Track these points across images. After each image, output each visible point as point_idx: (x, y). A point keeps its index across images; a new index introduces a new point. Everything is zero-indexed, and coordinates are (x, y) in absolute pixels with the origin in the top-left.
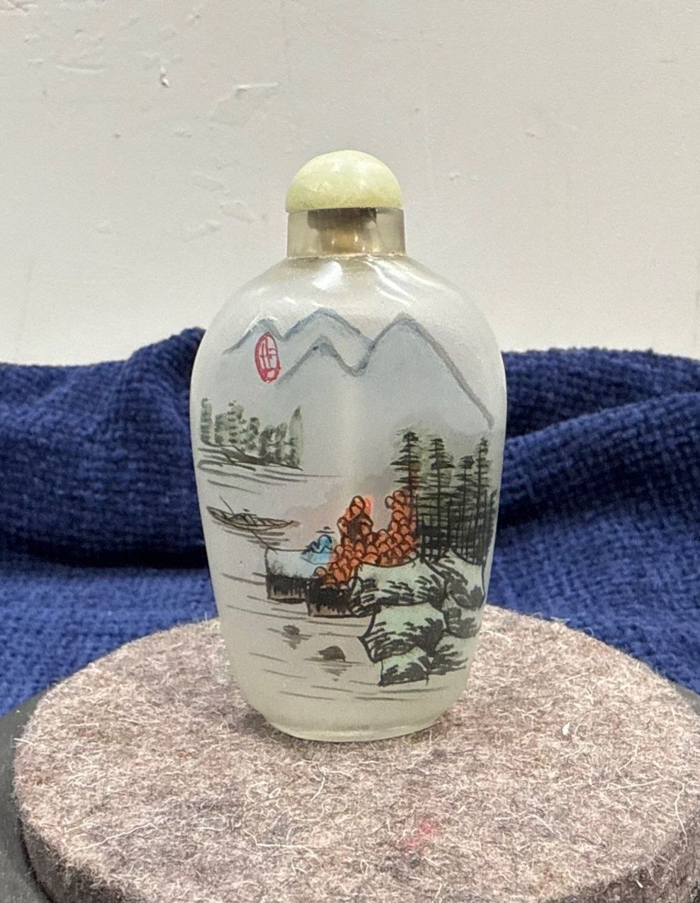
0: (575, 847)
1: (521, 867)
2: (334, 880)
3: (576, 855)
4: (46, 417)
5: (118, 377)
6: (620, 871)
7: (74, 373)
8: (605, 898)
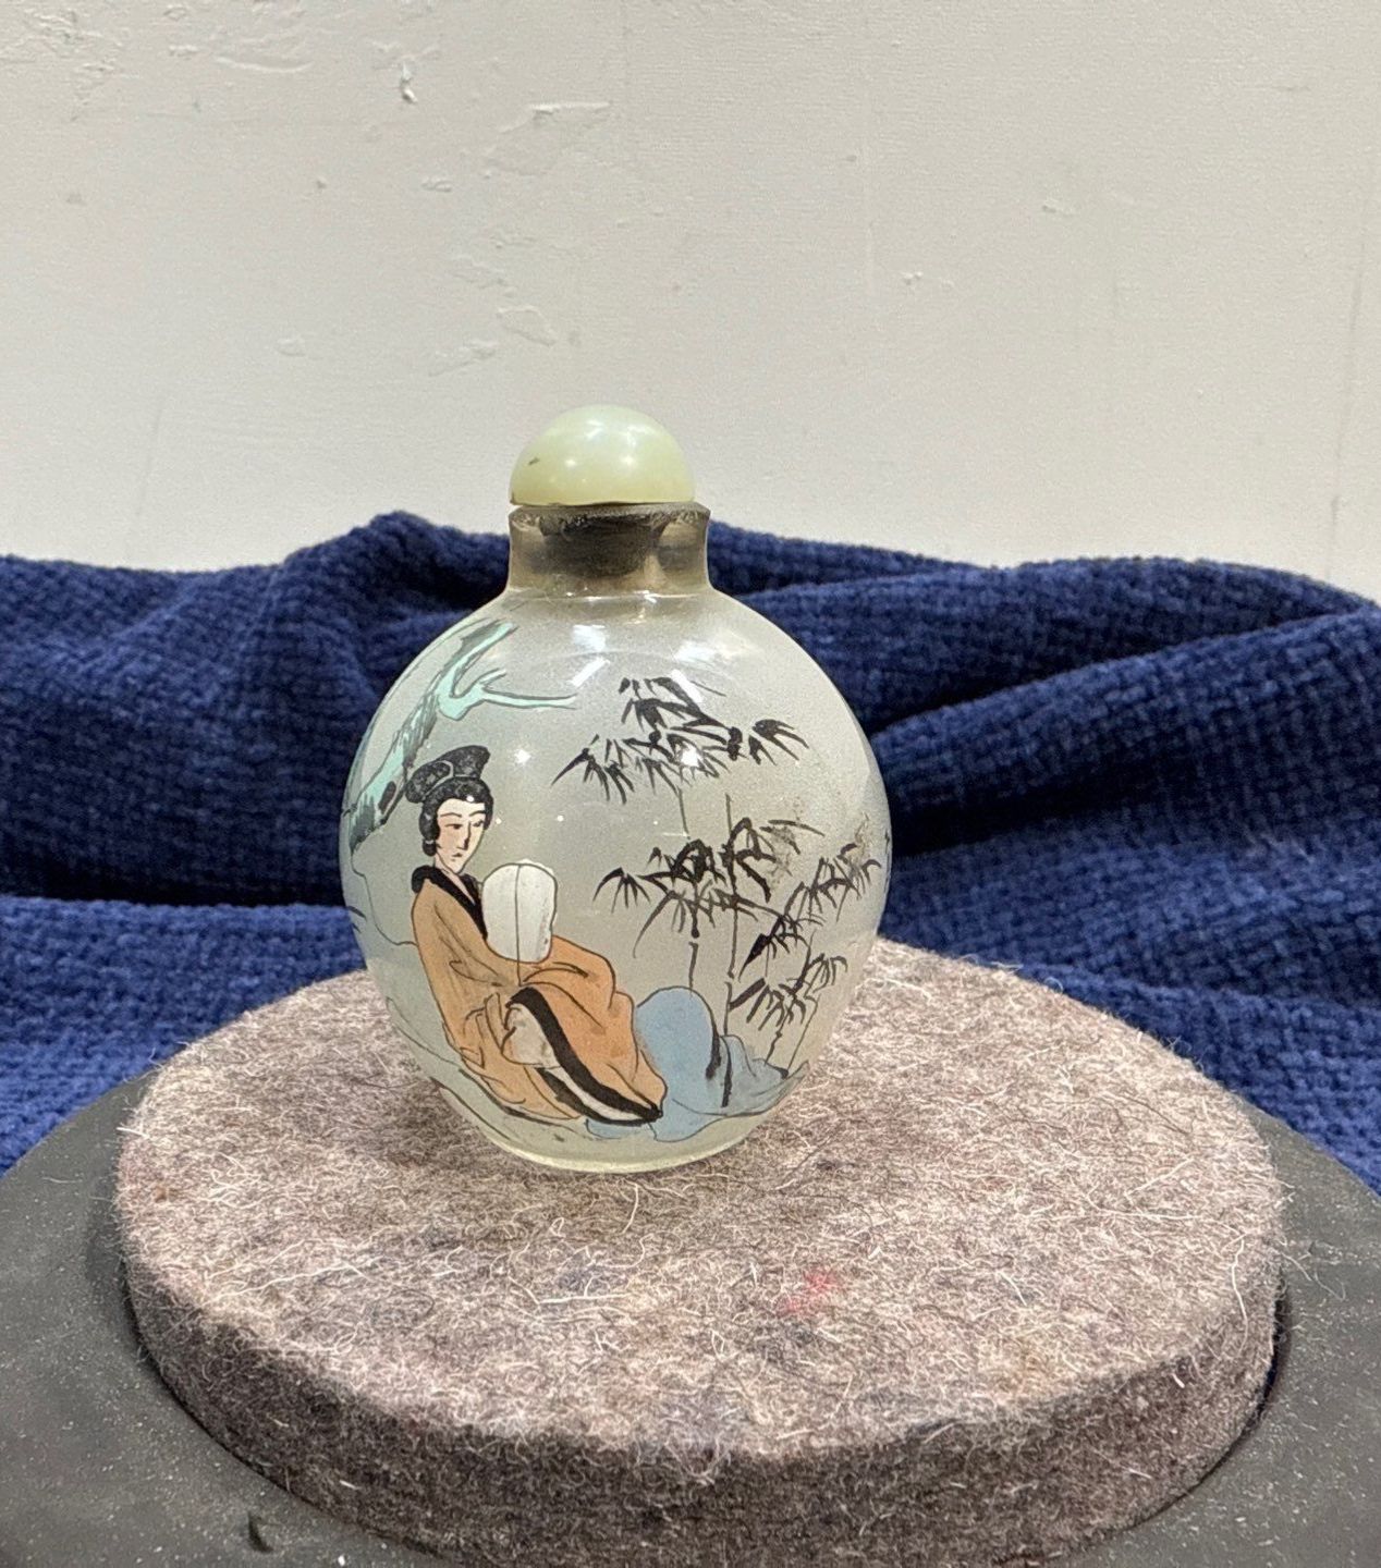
0: (1068, 1315)
1: (981, 1348)
2: (668, 1365)
3: (1072, 1327)
4: (131, 667)
5: (266, 595)
6: (1149, 1359)
7: (189, 585)
8: (1123, 1400)
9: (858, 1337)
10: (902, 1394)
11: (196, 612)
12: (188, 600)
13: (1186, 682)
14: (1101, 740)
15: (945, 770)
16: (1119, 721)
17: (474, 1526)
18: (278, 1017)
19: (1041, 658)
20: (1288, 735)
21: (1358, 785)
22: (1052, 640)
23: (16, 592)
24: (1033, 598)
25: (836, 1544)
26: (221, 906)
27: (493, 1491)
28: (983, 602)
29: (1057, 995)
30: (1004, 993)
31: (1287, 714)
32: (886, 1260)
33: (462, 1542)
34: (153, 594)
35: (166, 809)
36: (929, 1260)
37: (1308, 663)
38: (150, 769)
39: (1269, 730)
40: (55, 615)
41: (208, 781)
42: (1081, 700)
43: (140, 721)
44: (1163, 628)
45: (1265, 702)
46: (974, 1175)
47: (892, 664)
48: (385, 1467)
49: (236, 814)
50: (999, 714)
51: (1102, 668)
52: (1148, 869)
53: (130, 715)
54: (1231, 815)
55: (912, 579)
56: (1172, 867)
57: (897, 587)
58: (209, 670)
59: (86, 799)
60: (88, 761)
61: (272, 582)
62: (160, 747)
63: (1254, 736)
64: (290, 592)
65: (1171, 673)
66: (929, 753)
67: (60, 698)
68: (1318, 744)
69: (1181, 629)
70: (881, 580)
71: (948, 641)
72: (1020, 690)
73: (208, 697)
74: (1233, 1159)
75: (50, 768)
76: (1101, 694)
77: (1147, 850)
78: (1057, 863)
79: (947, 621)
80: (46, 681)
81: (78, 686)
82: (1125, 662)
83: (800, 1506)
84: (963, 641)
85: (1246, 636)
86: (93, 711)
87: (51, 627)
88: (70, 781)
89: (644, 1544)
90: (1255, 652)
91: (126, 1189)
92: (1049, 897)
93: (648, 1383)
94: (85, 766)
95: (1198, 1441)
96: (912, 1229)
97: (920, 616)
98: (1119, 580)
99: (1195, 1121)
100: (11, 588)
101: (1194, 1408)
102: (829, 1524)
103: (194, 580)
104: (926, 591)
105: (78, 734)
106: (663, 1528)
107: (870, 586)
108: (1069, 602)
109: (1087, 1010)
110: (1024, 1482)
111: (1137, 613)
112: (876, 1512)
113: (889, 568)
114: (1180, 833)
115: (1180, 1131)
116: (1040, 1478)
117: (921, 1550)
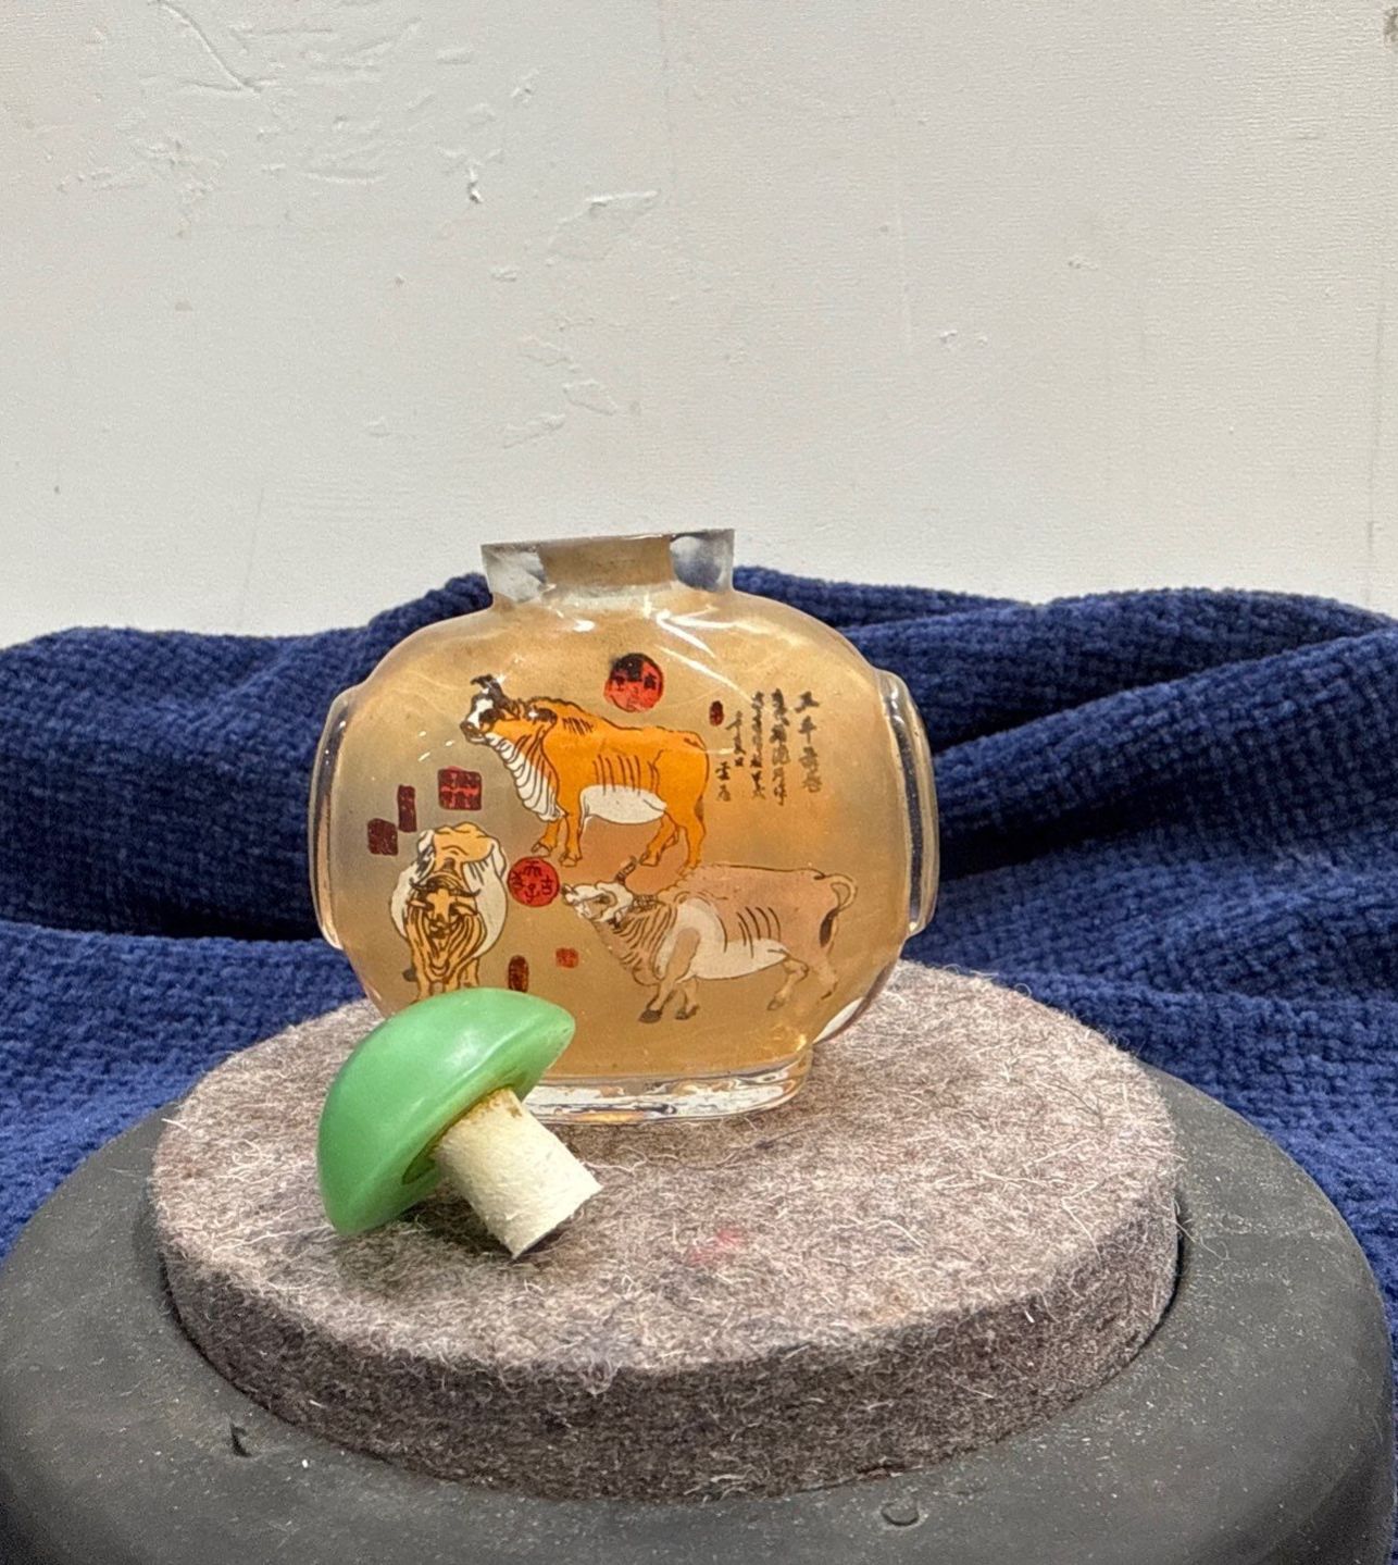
1: (854, 1287)
2: (580, 1302)
4: (234, 725)
5: (352, 656)
6: (998, 1297)
7: (288, 649)
8: (970, 1331)
9: (748, 1280)
10: (772, 1323)
11: (292, 673)
12: (283, 662)
13: (1207, 706)
14: (1128, 764)
15: (982, 796)
16: (1145, 745)
17: (413, 1435)
18: (318, 1029)
19: (1074, 689)
20: (1309, 752)
21: (1378, 799)
22: (1083, 671)
23: (132, 661)
24: (1062, 633)
25: (713, 1447)
27: (426, 1405)
28: (1015, 638)
29: (1024, 999)
30: (973, 997)
31: (1305, 732)
32: (792, 1220)
33: (406, 1449)
34: (257, 658)
35: (266, 854)
36: (832, 1218)
37: (1324, 683)
38: (252, 818)
39: (1288, 748)
40: (166, 679)
42: (1109, 726)
43: (242, 774)
44: (1191, 658)
45: (1283, 721)
46: (895, 1150)
47: (930, 700)
48: (343, 1387)
50: (1030, 741)
51: (1128, 694)
52: (1180, 884)
53: (233, 769)
54: (1259, 832)
55: (948, 619)
56: (1203, 882)
57: (934, 626)
58: (303, 724)
59: (197, 846)
60: (197, 811)
61: (358, 643)
62: (260, 797)
63: (1275, 753)
64: (373, 652)
65: (1194, 697)
66: (967, 780)
67: (171, 755)
68: (1337, 761)
69: (1208, 656)
70: (919, 620)
71: (982, 676)
72: (1051, 719)
74: (1137, 1135)
75: (164, 819)
76: (1127, 719)
77: (1179, 868)
78: (1094, 880)
79: (980, 657)
80: (161, 739)
81: (186, 743)
82: (1150, 689)
83: (677, 1414)
84: (996, 677)
85: (1264, 661)
86: (201, 766)
87: (163, 691)
88: (181, 831)
89: (550, 1447)
90: (1272, 676)
91: (159, 1169)
92: (1084, 914)
93: (559, 1315)
94: (194, 816)
95: (1061, 1375)
96: (823, 1194)
97: (954, 654)
98: (1148, 613)
99: (1112, 1105)
100: (128, 658)
101: (1052, 1345)
102: (704, 1431)
103: (293, 643)
104: (960, 629)
105: (187, 788)
106: (565, 1433)
107: (909, 627)
108: (1097, 636)
109: (1049, 1011)
110: (880, 1400)
111: (1164, 643)
112: (745, 1421)
113: (933, 607)
114: (1210, 849)
115: (1095, 1113)
116: (895, 1398)
117: (788, 1457)
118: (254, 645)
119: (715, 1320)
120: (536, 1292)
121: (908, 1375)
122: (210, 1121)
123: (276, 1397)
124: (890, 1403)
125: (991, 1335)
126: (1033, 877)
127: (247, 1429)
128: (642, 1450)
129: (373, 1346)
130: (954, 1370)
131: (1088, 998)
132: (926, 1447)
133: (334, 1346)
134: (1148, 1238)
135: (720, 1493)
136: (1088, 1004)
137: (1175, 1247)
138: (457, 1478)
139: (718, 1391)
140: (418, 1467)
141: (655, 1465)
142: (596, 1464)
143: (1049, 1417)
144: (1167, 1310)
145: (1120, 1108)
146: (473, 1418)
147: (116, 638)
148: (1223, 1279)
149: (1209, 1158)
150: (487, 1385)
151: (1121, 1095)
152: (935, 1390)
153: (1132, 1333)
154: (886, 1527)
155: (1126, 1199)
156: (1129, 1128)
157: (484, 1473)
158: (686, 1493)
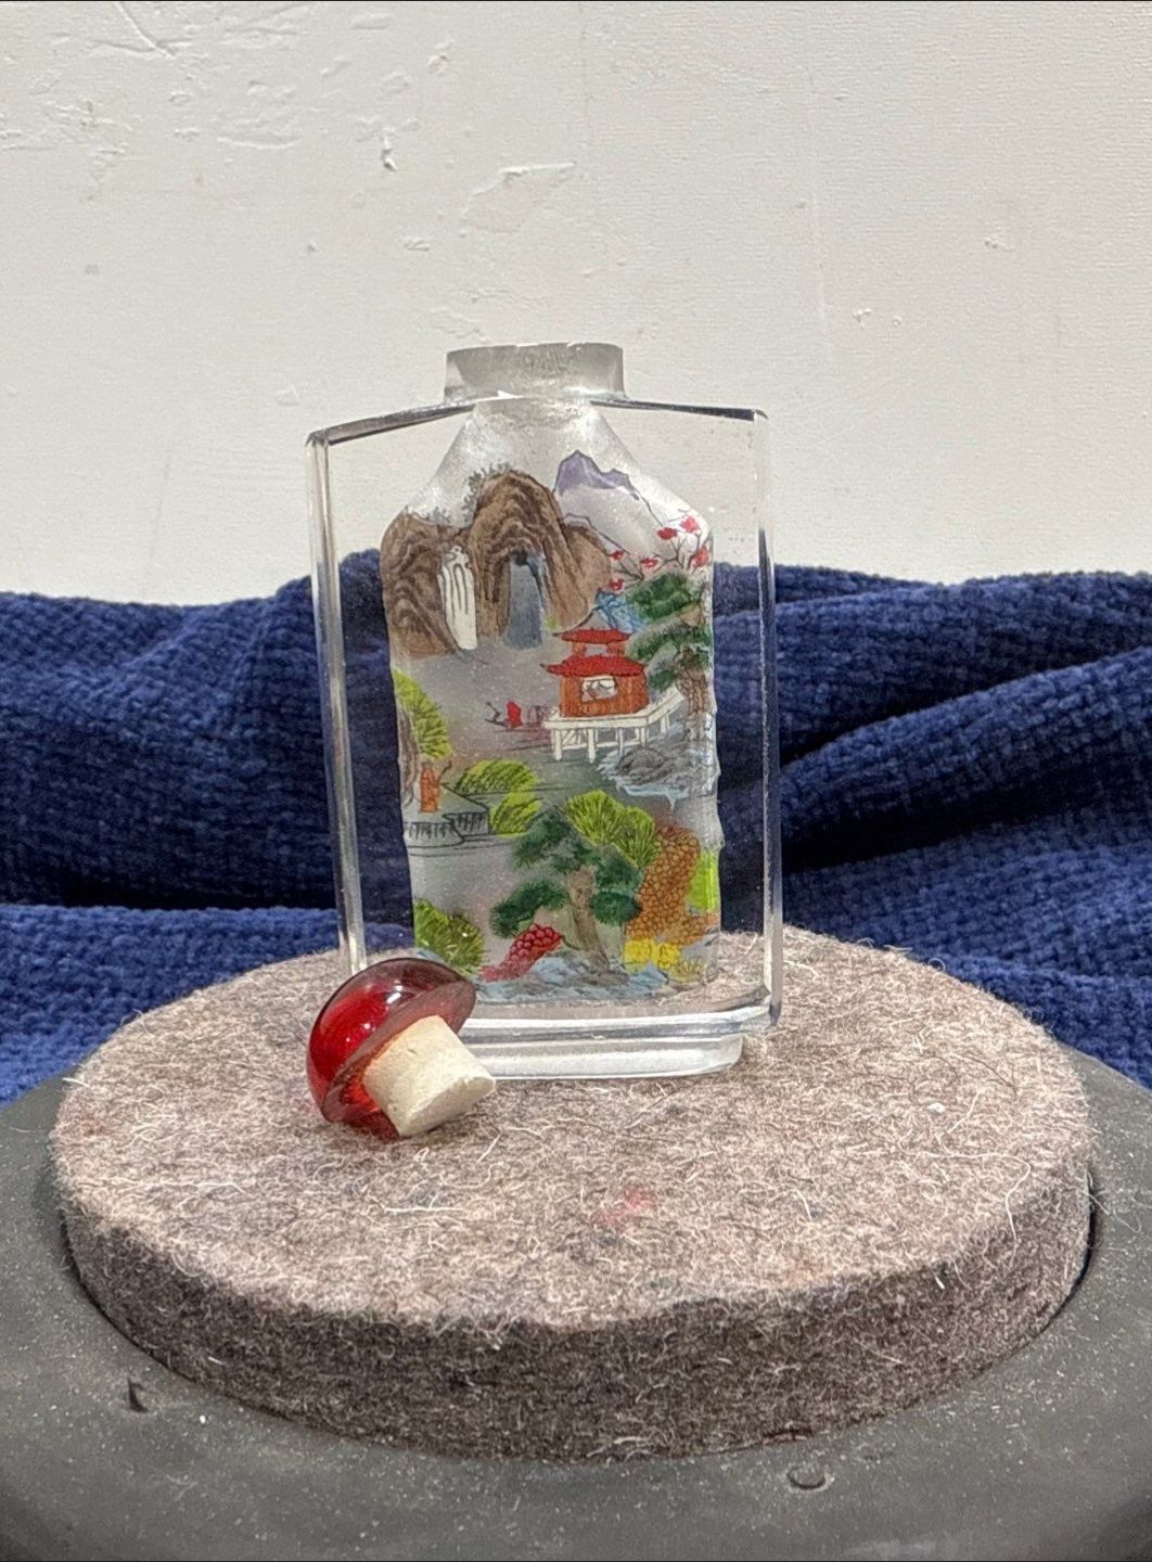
1: (762, 1251)
2: (485, 1261)
4: (138, 692)
5: (258, 626)
6: (911, 1263)
7: (194, 617)
8: (881, 1295)
9: (657, 1241)
10: (679, 1284)
11: (198, 642)
12: (188, 630)
13: (1120, 690)
14: (1039, 747)
15: (891, 777)
16: (1056, 730)
17: (313, 1393)
19: (985, 670)
22: (995, 653)
23: (36, 627)
24: (974, 613)
25: (618, 1408)
26: (209, 909)
27: (327, 1362)
28: (927, 619)
29: (938, 974)
30: (888, 971)
32: (701, 1184)
33: (306, 1407)
34: (162, 626)
35: (168, 822)
36: (740, 1182)
38: (153, 785)
40: (72, 648)
41: (206, 795)
42: (1020, 708)
43: (144, 741)
44: (1102, 641)
47: (840, 679)
48: (243, 1343)
49: (229, 825)
50: (941, 722)
51: (1040, 677)
52: (1088, 869)
53: (136, 736)
55: (860, 598)
56: (1112, 867)
57: (846, 605)
58: (209, 694)
59: (97, 813)
60: (98, 779)
61: (264, 613)
62: (162, 765)
64: (278, 622)
65: (1106, 681)
66: (877, 761)
67: (73, 721)
69: (1122, 640)
70: (830, 599)
71: (893, 655)
72: (963, 700)
73: (207, 718)
74: (1051, 1107)
75: (64, 785)
76: (1038, 703)
77: (1087, 852)
78: (1002, 864)
79: (892, 636)
80: (61, 706)
81: (89, 710)
82: (1062, 672)
83: (581, 1374)
84: (907, 656)
86: (103, 732)
87: (67, 657)
88: (81, 797)
89: (452, 1406)
91: (61, 1125)
92: (991, 897)
93: (463, 1273)
94: (95, 783)
95: (971, 1343)
96: (732, 1160)
97: (865, 632)
98: (1060, 594)
99: (1026, 1078)
100: (32, 623)
101: (963, 1312)
102: (609, 1391)
103: (200, 613)
104: (872, 608)
105: (89, 754)
106: (466, 1392)
107: (821, 605)
108: (1010, 616)
109: (964, 986)
110: (787, 1363)
111: (1077, 625)
112: (650, 1382)
113: (845, 588)
114: (1120, 835)
115: (1009, 1085)
116: (804, 1362)
117: (694, 1420)
118: (159, 614)
119: (622, 1279)
120: (440, 1250)
121: (817, 1339)
122: (112, 1080)
123: (174, 1354)
124: (797, 1367)
125: (900, 1300)
126: (940, 859)
127: (145, 1384)
128: (545, 1410)
129: (274, 1301)
130: (863, 1335)
131: (1001, 977)
132: (833, 1411)
133: (233, 1299)
134: (1061, 1208)
135: (624, 1456)
136: (1001, 983)
137: (1086, 1221)
138: (358, 1437)
139: (624, 1350)
140: (317, 1424)
141: (559, 1426)
142: (498, 1424)
143: (958, 1386)
144: (1078, 1282)
145: (1033, 1080)
146: (375, 1376)
147: (20, 605)
148: (1135, 1252)
149: (1123, 1134)
150: (388, 1343)
151: (1034, 1068)
152: (843, 1354)
153: (1043, 1303)
154: (791, 1490)
155: (1040, 1169)
156: (1043, 1100)
157: (385, 1432)
158: (589, 1455)
